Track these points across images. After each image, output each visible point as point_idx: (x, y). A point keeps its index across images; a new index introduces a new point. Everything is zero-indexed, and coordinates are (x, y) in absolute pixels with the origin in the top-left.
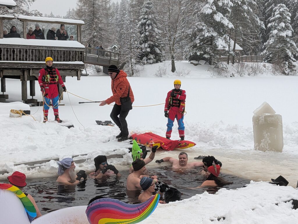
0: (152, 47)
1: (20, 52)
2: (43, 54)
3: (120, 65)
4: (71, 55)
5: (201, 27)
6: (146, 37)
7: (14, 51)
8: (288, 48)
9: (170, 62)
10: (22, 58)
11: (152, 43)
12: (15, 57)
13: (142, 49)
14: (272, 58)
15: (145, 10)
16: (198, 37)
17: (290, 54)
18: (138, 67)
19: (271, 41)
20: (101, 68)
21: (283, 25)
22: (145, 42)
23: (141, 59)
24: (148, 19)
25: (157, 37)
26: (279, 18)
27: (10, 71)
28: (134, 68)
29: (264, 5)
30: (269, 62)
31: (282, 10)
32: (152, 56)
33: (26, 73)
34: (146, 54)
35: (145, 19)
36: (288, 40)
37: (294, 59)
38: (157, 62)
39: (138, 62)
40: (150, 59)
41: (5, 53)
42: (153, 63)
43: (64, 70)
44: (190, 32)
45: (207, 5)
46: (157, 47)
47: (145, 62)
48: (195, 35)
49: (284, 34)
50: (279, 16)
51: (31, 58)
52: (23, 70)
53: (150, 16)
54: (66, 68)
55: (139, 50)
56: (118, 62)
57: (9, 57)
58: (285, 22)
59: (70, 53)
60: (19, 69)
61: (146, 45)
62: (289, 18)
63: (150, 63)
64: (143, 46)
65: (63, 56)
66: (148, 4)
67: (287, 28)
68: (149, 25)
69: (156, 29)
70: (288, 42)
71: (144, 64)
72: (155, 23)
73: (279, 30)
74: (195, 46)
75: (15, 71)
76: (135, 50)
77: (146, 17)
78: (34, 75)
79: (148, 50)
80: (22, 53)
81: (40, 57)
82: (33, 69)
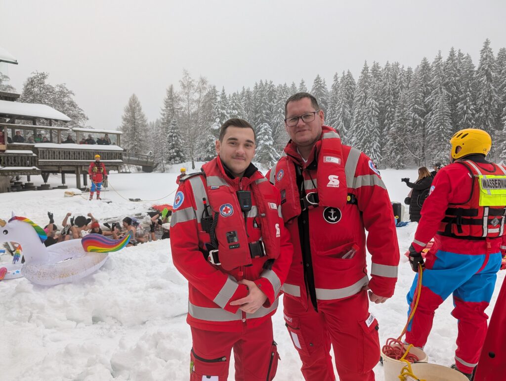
0: (177, 152)
1: (74, 153)
2: (92, 155)
3: (155, 165)
4: (113, 155)
5: (211, 138)
6: (173, 145)
7: (69, 153)
8: (271, 153)
9: (191, 162)
10: (76, 158)
11: (177, 149)
12: (71, 157)
13: (170, 154)
14: (261, 159)
15: (171, 126)
16: (210, 145)
17: (272, 156)
18: (168, 166)
19: (260, 148)
20: (141, 167)
21: (267, 137)
22: (172, 148)
23: (170, 160)
24: (174, 133)
25: (181, 145)
26: (264, 133)
27: (67, 167)
28: (165, 167)
29: (254, 124)
30: (259, 162)
31: (266, 127)
32: (178, 158)
33: (79, 169)
34: (174, 157)
35: (172, 132)
36: (271, 147)
37: (275, 160)
38: (182, 162)
39: (168, 163)
40: (176, 160)
41: (63, 154)
42: (179, 163)
43: (108, 166)
44: (204, 141)
45: (215, 124)
46: (182, 152)
47: (173, 162)
48: (207, 144)
49: (267, 143)
50: (264, 131)
51: (83, 158)
52: (77, 167)
53: (176, 131)
54: (109, 164)
55: (168, 154)
56: (153, 163)
57: (66, 157)
58: (268, 135)
59: (112, 154)
60: (74, 166)
61: (174, 151)
62: (270, 133)
63: (177, 164)
64: (171, 151)
65: (107, 156)
66: (174, 122)
67: (269, 139)
68: (175, 137)
69: (180, 140)
70: (271, 149)
71: (172, 164)
72: (179, 135)
73: (265, 141)
74: (208, 151)
75: (71, 167)
76: (165, 154)
77: (173, 131)
78: (86, 170)
79: (175, 154)
80: (76, 155)
81: (90, 157)
82: (85, 166)
